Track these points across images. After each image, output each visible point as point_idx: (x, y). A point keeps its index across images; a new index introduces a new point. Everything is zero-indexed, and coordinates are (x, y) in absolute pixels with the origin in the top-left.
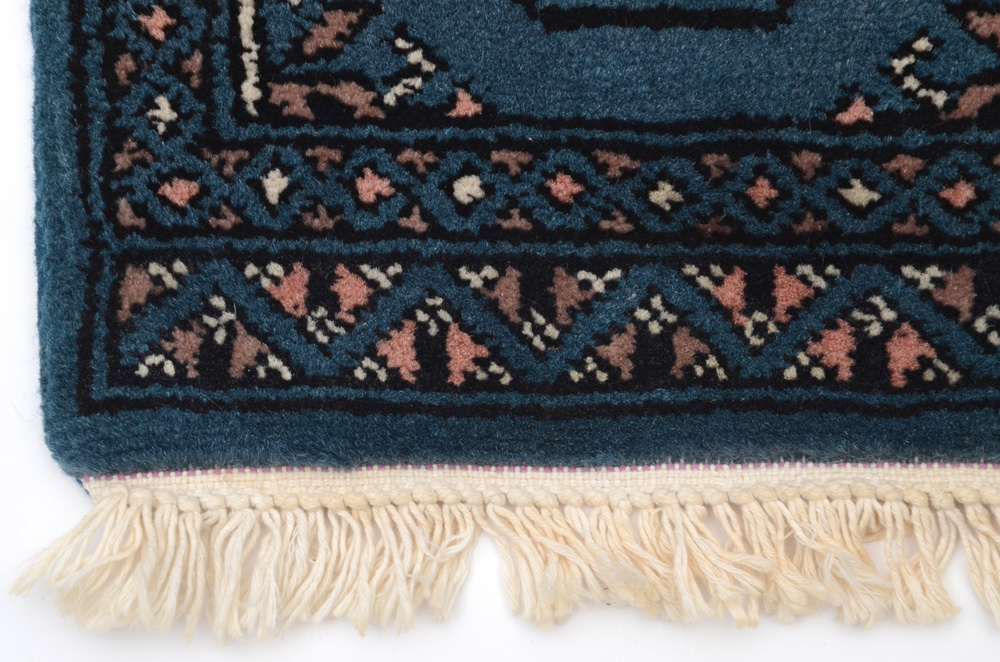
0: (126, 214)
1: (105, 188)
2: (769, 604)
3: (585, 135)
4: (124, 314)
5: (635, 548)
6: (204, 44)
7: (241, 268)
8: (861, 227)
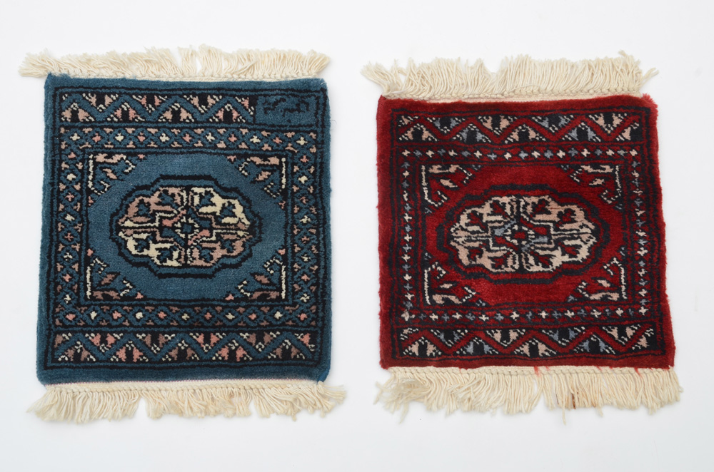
0: (57, 322)
1: (53, 316)
2: (207, 413)
3: (167, 303)
4: (56, 346)
5: (177, 400)
6: (78, 283)
7: (85, 335)
8: (231, 324)
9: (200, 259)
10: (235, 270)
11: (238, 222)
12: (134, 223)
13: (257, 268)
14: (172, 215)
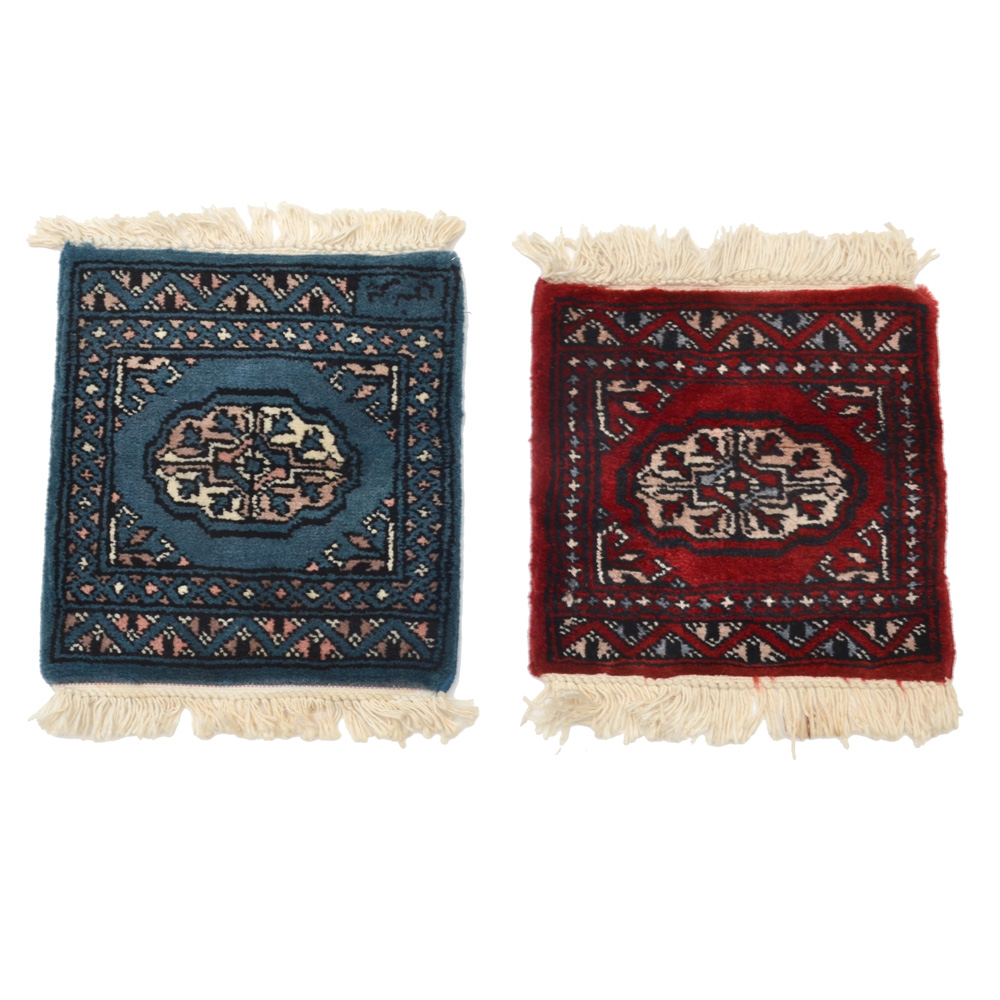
0: (69, 596)
1: (63, 587)
2: (277, 733)
3: (223, 573)
4: (66, 630)
5: (235, 714)
6: (98, 541)
7: (106, 615)
8: (313, 606)
9: (271, 510)
10: (321, 527)
11: (327, 459)
12: (179, 456)
13: (353, 525)
14: (233, 446)
